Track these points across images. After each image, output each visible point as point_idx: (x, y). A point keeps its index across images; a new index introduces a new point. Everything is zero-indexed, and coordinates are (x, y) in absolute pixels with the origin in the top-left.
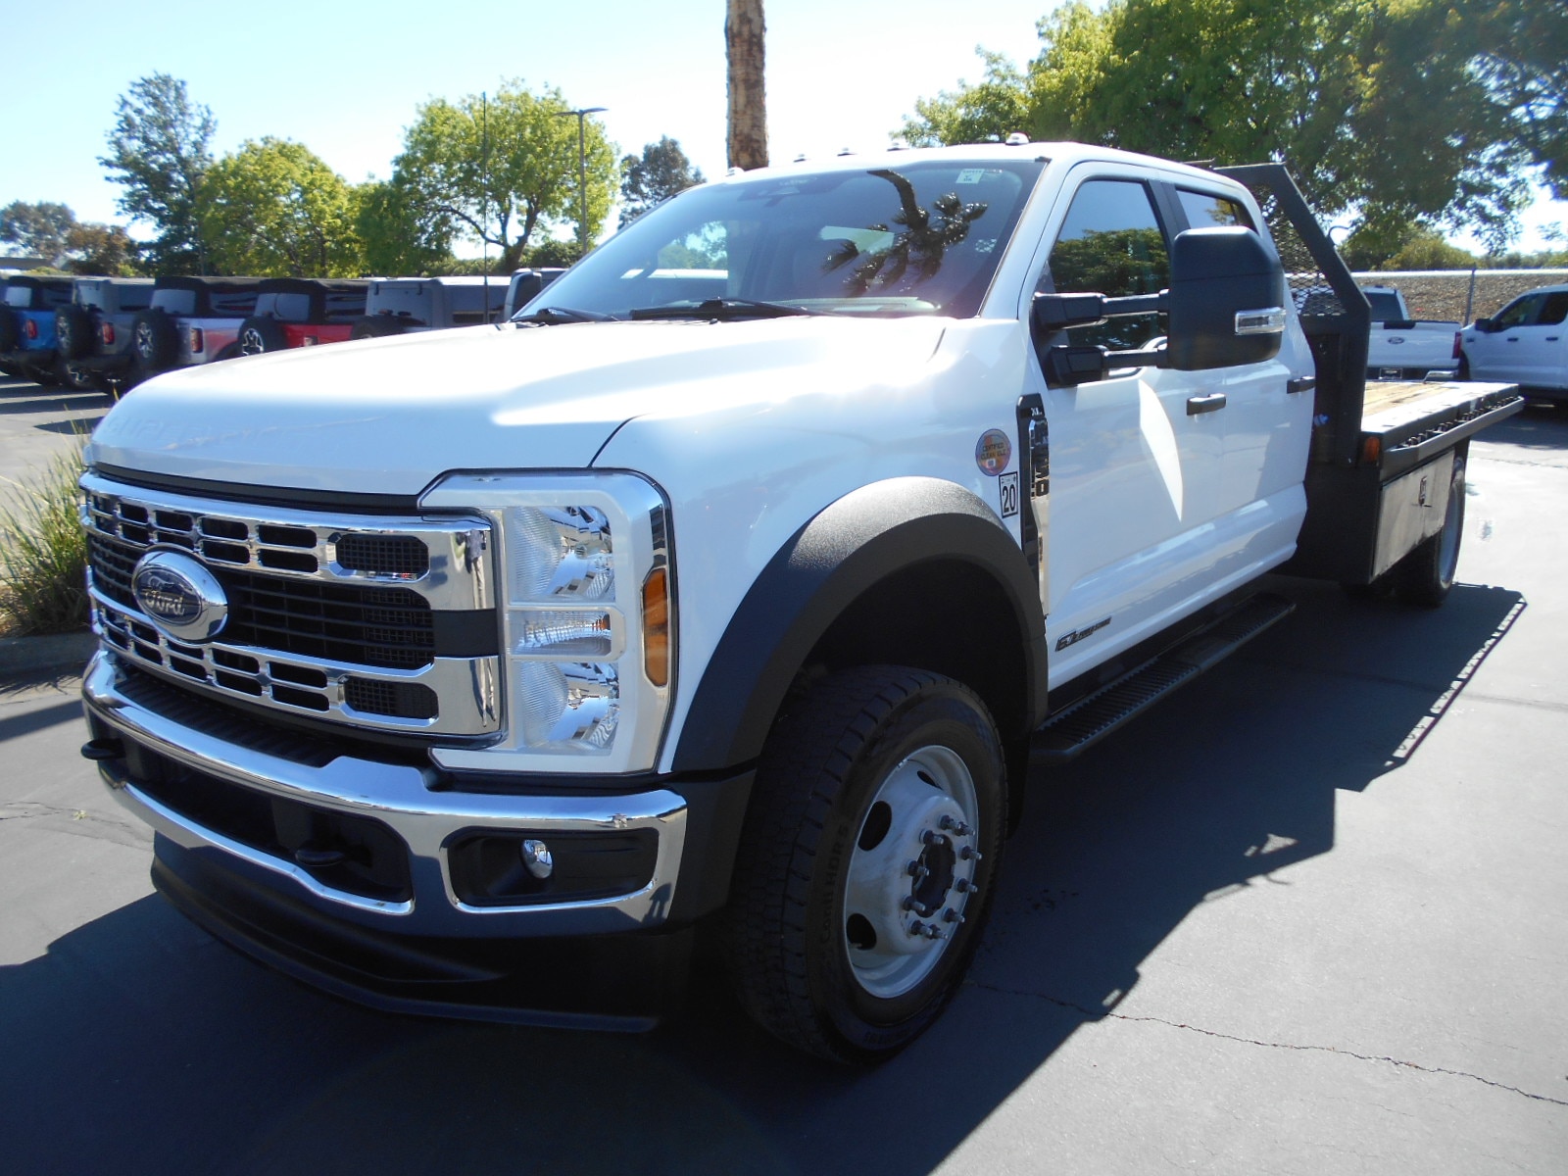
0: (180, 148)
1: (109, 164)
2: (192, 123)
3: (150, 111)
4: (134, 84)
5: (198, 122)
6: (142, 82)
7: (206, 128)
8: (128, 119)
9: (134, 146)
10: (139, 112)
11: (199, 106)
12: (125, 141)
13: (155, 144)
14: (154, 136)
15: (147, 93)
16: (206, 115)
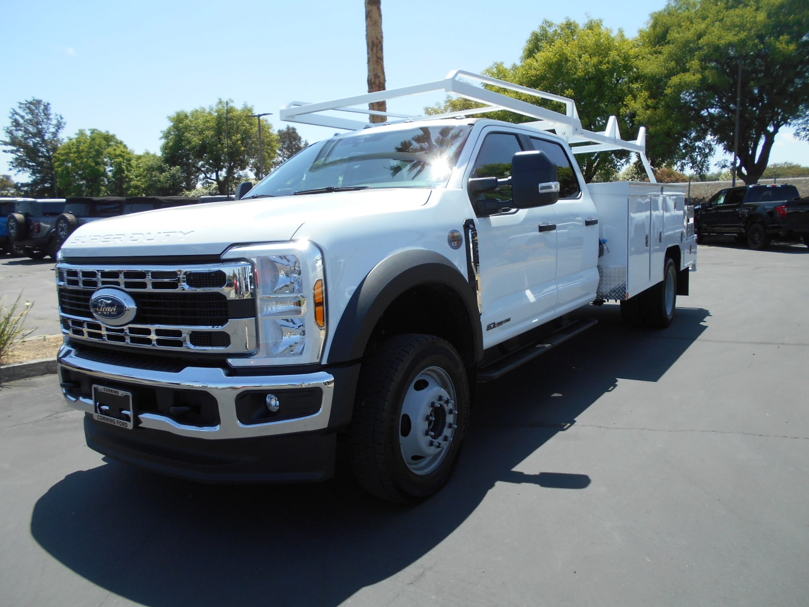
0: (44, 135)
1: (6, 144)
2: (51, 123)
3: (29, 117)
4: (21, 104)
5: (54, 122)
6: (25, 102)
7: (59, 126)
8: (16, 121)
9: (20, 134)
10: (22, 117)
11: (57, 115)
12: (15, 133)
13: (30, 133)
14: (31, 129)
15: (29, 108)
16: (59, 119)
